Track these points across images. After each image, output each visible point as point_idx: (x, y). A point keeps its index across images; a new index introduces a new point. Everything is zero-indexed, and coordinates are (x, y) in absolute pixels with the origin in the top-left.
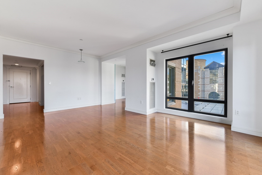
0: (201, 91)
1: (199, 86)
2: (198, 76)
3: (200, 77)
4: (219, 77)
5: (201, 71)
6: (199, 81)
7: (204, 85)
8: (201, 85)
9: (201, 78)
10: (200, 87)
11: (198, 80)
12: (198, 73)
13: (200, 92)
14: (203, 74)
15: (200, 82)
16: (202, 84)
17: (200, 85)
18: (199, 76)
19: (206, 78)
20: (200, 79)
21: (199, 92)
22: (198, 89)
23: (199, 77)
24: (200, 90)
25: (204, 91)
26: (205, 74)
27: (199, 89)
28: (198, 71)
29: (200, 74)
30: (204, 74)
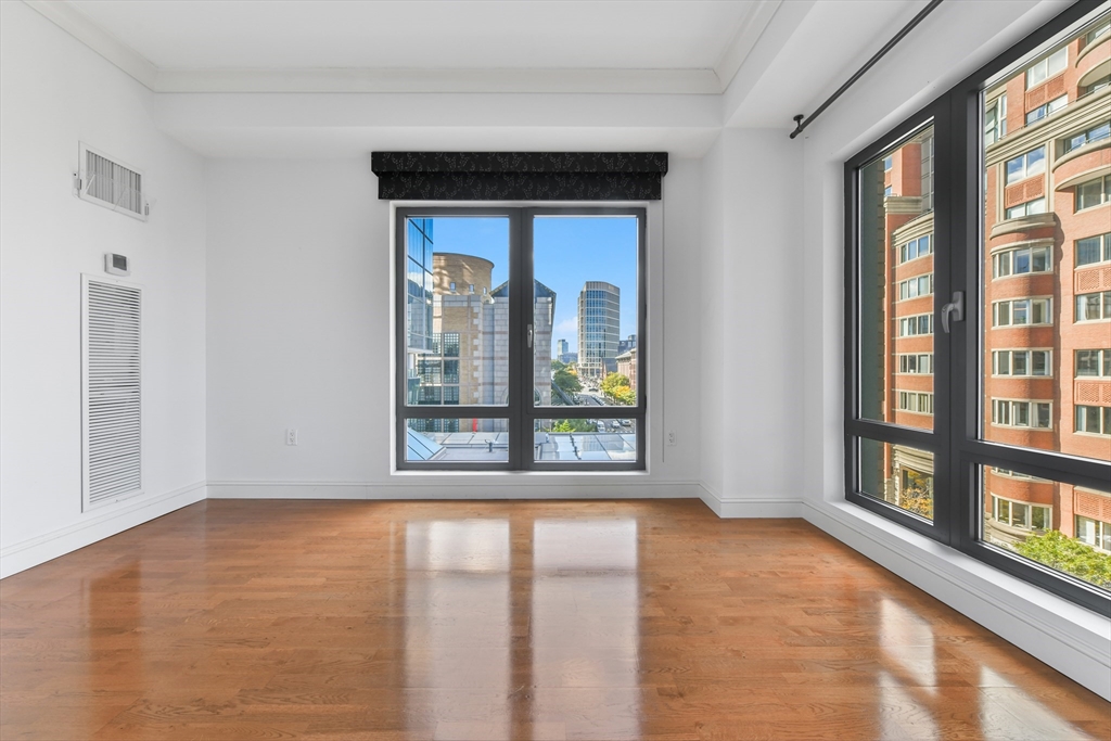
0: (484, 384)
1: (476, 363)
2: (472, 323)
3: (480, 328)
4: (539, 333)
5: (481, 304)
6: (476, 342)
7: (493, 358)
8: (484, 358)
9: (484, 333)
10: (480, 368)
11: (472, 339)
12: (472, 312)
13: (481, 388)
14: (488, 318)
15: (480, 348)
16: (487, 355)
17: (478, 358)
18: (476, 322)
19: (498, 333)
20: (480, 336)
21: (476, 390)
22: (472, 376)
23: (477, 326)
24: (481, 381)
25: (493, 384)
26: (496, 317)
27: (476, 374)
28: (473, 304)
29: (480, 316)
30: (493, 316)
